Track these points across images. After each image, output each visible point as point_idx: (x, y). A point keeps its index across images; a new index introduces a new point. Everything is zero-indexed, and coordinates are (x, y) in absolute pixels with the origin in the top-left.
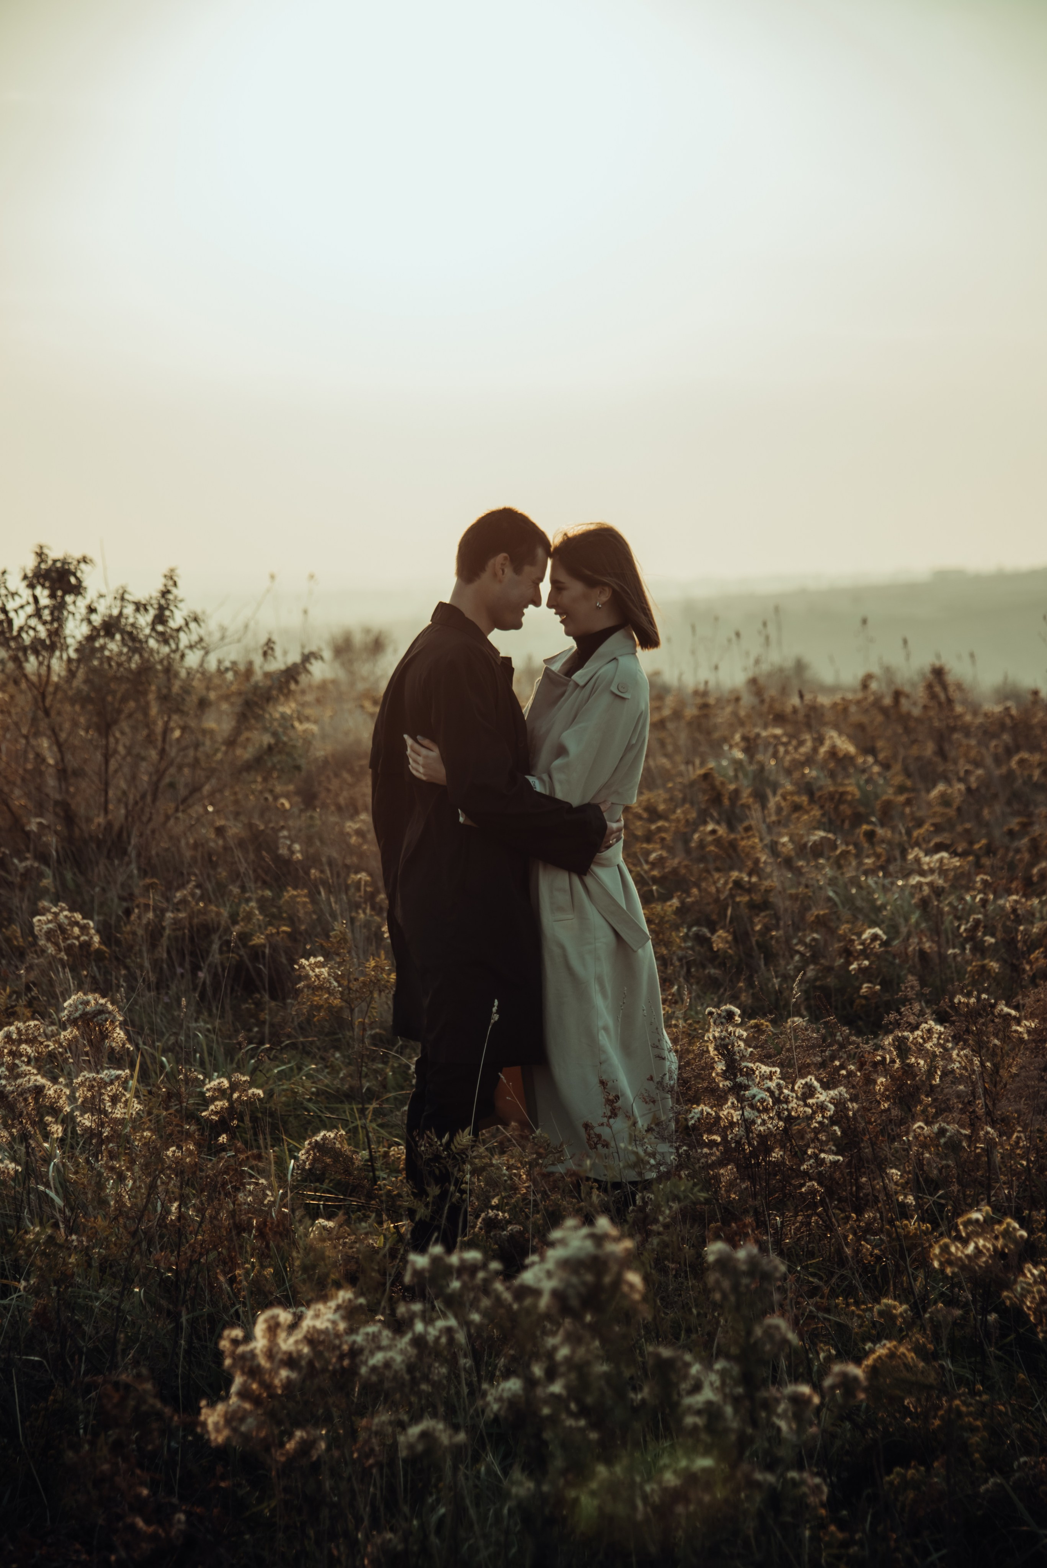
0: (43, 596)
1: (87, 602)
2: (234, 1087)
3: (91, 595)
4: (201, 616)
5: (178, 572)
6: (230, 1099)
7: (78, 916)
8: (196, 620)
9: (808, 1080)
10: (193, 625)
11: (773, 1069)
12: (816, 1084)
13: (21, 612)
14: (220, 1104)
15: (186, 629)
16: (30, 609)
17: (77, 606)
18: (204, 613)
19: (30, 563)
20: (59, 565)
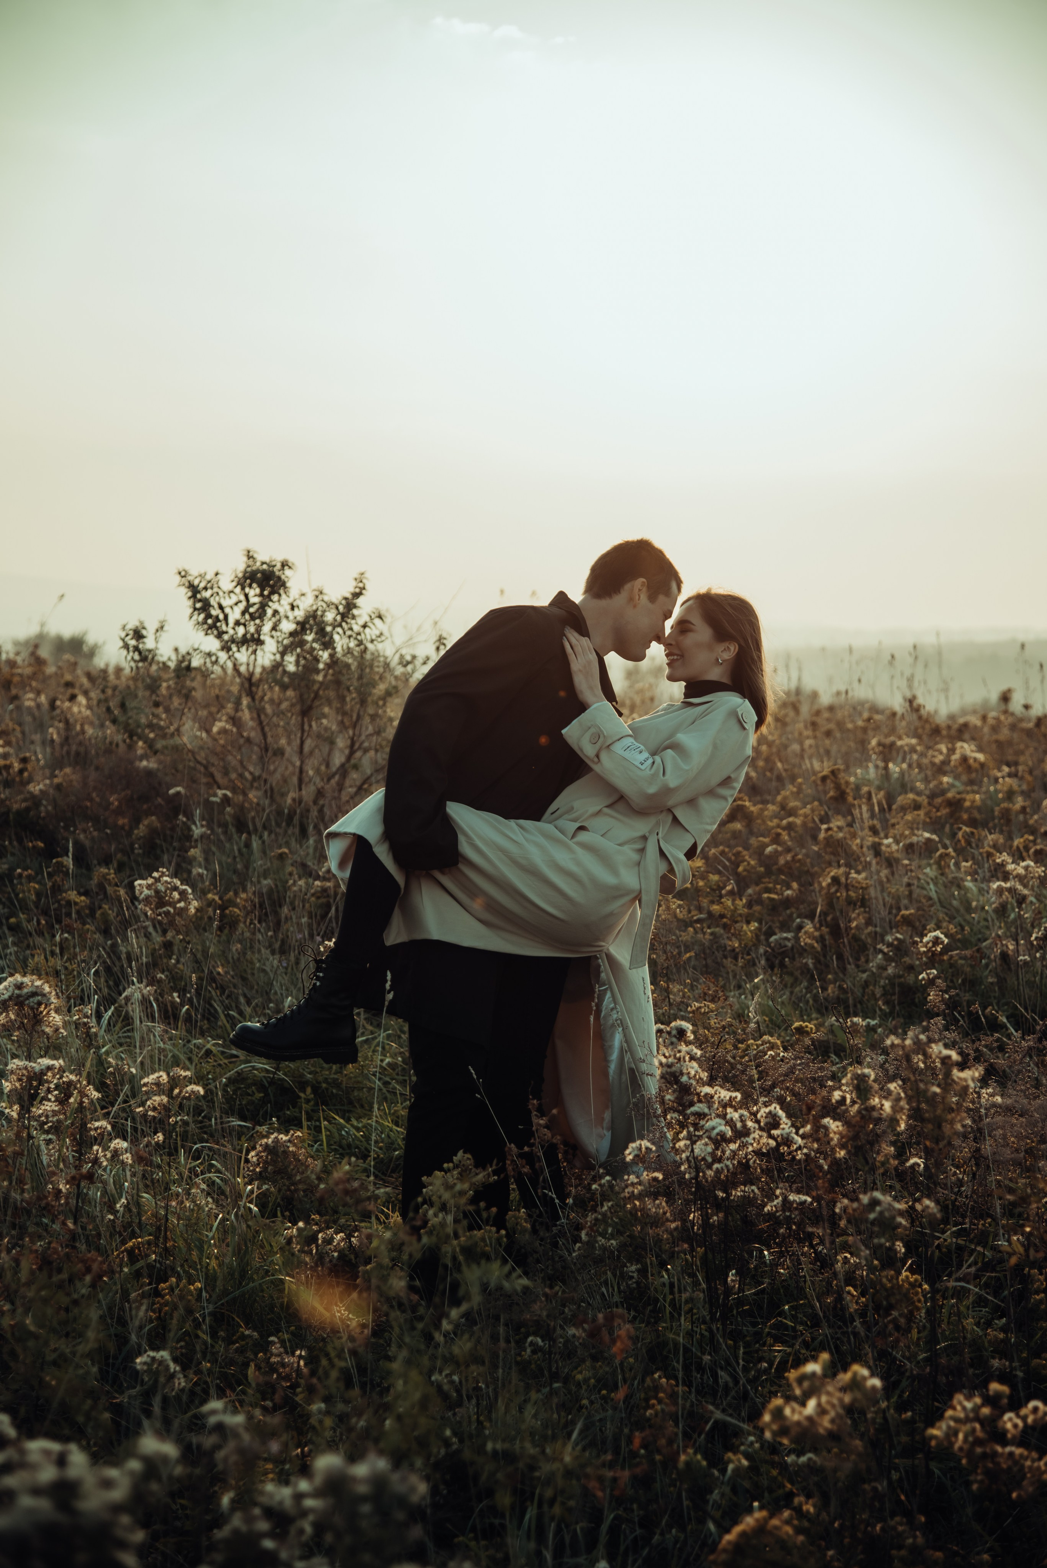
0: (254, 592)
1: (291, 600)
2: (174, 1082)
3: (294, 592)
4: (382, 613)
5: (366, 575)
6: (170, 1095)
7: (178, 882)
8: (380, 617)
9: (772, 1108)
10: (377, 621)
11: (734, 1094)
12: (781, 1114)
13: (235, 608)
14: (158, 1100)
15: (370, 624)
16: (242, 606)
17: (280, 604)
18: (387, 610)
19: (240, 565)
20: (265, 567)
